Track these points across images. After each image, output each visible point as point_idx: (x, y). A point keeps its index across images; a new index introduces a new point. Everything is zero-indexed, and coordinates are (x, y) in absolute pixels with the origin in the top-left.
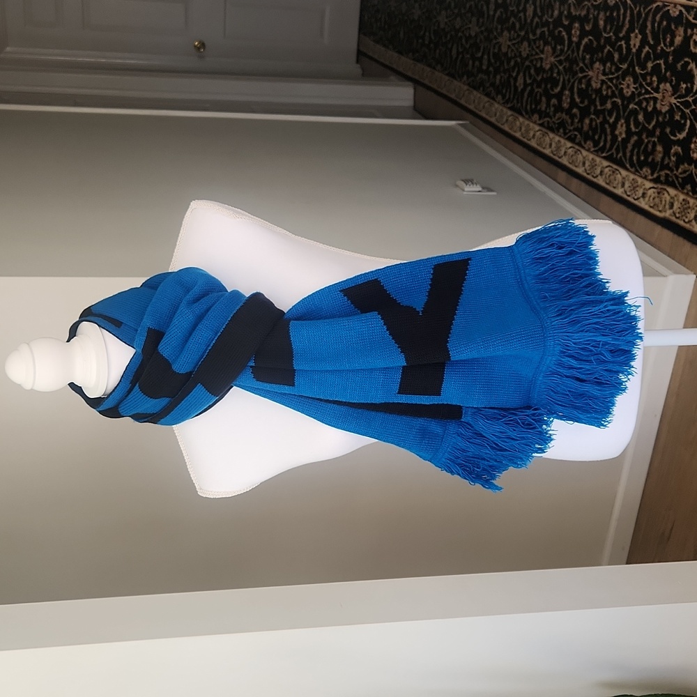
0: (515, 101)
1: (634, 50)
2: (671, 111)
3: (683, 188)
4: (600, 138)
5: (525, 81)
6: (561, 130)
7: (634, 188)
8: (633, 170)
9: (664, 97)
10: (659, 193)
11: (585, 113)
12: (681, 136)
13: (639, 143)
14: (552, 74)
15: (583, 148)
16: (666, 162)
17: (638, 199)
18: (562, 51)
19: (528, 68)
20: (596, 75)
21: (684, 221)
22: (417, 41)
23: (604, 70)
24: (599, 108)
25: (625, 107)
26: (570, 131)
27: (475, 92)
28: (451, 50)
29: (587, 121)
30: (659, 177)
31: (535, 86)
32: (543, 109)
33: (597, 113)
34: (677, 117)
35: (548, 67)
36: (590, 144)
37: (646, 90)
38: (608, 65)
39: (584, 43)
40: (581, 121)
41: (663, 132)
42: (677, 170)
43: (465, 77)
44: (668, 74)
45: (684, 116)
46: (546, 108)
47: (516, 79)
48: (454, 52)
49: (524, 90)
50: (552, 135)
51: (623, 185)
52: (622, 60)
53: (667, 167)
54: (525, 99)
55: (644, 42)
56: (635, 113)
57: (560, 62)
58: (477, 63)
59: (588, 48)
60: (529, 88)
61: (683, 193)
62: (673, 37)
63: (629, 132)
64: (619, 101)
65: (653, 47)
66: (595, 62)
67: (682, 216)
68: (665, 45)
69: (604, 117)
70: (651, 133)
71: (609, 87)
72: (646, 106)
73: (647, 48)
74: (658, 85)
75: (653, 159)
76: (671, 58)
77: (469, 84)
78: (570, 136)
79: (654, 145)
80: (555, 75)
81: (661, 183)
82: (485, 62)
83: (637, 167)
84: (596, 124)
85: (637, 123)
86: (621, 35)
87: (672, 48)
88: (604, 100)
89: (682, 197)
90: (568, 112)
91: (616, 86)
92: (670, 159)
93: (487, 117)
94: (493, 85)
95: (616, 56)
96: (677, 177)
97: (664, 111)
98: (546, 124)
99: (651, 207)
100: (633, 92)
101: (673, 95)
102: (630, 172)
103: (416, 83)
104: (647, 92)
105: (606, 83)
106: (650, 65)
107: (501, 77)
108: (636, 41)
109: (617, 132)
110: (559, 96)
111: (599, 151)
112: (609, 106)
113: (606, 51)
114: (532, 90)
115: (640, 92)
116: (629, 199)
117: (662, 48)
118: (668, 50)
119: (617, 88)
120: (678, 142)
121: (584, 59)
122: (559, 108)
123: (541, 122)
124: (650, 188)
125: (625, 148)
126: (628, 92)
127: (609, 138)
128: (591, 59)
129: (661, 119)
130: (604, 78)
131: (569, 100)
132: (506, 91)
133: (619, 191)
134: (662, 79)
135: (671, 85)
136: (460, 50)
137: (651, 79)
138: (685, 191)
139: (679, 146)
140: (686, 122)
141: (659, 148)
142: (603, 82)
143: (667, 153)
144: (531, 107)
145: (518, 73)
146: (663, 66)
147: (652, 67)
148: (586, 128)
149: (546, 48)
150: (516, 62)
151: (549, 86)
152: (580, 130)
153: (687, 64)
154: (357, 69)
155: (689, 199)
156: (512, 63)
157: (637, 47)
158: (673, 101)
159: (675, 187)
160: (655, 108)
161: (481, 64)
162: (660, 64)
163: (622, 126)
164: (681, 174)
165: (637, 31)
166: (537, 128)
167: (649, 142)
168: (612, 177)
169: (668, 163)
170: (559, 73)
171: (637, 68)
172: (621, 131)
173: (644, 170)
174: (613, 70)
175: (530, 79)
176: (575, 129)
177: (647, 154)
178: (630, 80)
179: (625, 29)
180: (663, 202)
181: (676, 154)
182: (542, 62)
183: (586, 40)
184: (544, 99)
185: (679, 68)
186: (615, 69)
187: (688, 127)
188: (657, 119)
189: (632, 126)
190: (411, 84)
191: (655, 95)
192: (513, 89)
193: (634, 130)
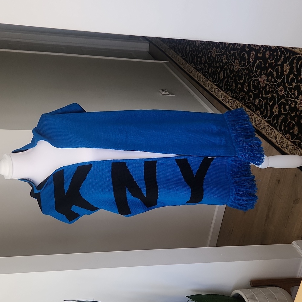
0: (186, 57)
1: (227, 45)
2: (238, 71)
3: (241, 102)
4: (214, 77)
5: (189, 49)
6: (201, 71)
7: (225, 98)
8: (225, 91)
9: (236, 65)
10: (233, 102)
11: (210, 66)
12: (242, 81)
13: (227, 81)
14: (199, 48)
15: (209, 80)
16: (236, 90)
17: (226, 103)
19: (191, 44)
20: (214, 52)
23: (217, 51)
24: (214, 65)
25: (223, 67)
26: (204, 72)
27: (171, 50)
29: (210, 69)
30: (234, 95)
31: (193, 52)
32: (195, 61)
33: (214, 67)
34: (240, 74)
35: (198, 45)
36: (211, 79)
37: (231, 61)
38: (218, 49)
40: (208, 69)
41: (235, 79)
42: (240, 94)
43: (168, 43)
44: (238, 57)
45: (242, 74)
46: (196, 62)
47: (186, 48)
49: (189, 53)
50: (198, 73)
51: (221, 97)
52: (223, 48)
54: (189, 57)
56: (226, 69)
57: (202, 44)
60: (191, 52)
61: (241, 103)
63: (224, 76)
64: (221, 64)
66: (214, 47)
69: (216, 69)
70: (231, 79)
71: (218, 58)
72: (230, 68)
73: (231, 45)
74: (234, 60)
75: (232, 88)
76: (239, 51)
77: (169, 46)
78: (204, 74)
79: (232, 83)
80: (200, 49)
81: (234, 98)
83: (226, 90)
84: (213, 71)
85: (227, 74)
87: (240, 47)
88: (216, 62)
89: (241, 105)
90: (204, 64)
92: (237, 89)
93: (175, 61)
95: (221, 46)
96: (239, 97)
97: (236, 70)
98: (196, 68)
99: (230, 107)
100: (226, 61)
101: (239, 65)
102: (224, 92)
105: (217, 56)
106: (232, 52)
107: (181, 46)
109: (220, 76)
110: (201, 58)
111: (214, 82)
112: (218, 65)
115: (229, 62)
116: (223, 102)
117: (236, 47)
118: (238, 48)
119: (221, 59)
120: (240, 84)
121: (210, 45)
122: (201, 62)
123: (194, 67)
124: (231, 99)
125: (223, 82)
126: (224, 61)
127: (217, 77)
129: (235, 74)
130: (217, 54)
131: (204, 60)
132: (183, 52)
133: (220, 99)
134: (236, 59)
135: (239, 61)
138: (242, 102)
139: (240, 85)
140: (243, 76)
141: (234, 85)
143: (236, 87)
144: (191, 60)
146: (236, 54)
148: (210, 72)
151: (198, 53)
152: (208, 72)
153: (244, 54)
155: (243, 106)
158: (239, 67)
159: (239, 101)
160: (233, 69)
162: (235, 52)
163: (222, 74)
164: (241, 96)
166: (193, 69)
167: (231, 81)
168: (218, 93)
169: (237, 91)
171: (228, 52)
172: (221, 75)
173: (229, 92)
175: (191, 49)
176: (206, 72)
177: (230, 86)
178: (225, 56)
180: (235, 106)
181: (239, 88)
182: (196, 43)
184: (196, 58)
185: (242, 55)
186: (221, 51)
187: (244, 78)
188: (234, 73)
189: (225, 74)
190: (148, 42)
191: (233, 64)
192: (185, 51)
193: (226, 76)
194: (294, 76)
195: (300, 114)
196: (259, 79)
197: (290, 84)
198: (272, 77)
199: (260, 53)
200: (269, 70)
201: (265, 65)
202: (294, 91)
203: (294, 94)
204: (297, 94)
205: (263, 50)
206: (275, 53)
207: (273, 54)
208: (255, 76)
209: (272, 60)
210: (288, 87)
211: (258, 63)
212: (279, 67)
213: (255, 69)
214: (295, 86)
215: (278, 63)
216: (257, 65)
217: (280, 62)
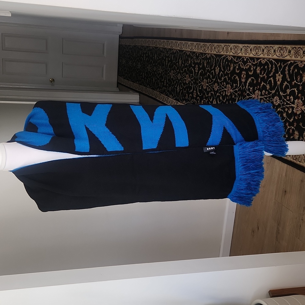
0: (177, 96)
1: (217, 73)
2: (231, 95)
5: (180, 88)
9: (228, 90)
11: (202, 98)
14: (189, 85)
18: (192, 76)
19: (181, 83)
20: (205, 84)
22: (140, 77)
23: (207, 82)
24: (206, 96)
25: (215, 95)
27: (162, 95)
28: (153, 79)
29: (202, 101)
32: (187, 98)
33: (206, 98)
34: (233, 97)
35: (188, 82)
37: (222, 87)
38: (209, 79)
39: (200, 72)
43: (158, 89)
44: (229, 81)
45: (235, 96)
47: (176, 88)
48: (154, 80)
49: (179, 92)
52: (213, 78)
54: (180, 95)
55: (220, 70)
56: (219, 96)
57: (192, 80)
58: (162, 83)
59: (201, 74)
60: (181, 91)
62: (230, 67)
64: (213, 92)
65: (223, 72)
68: (227, 71)
69: (209, 99)
71: (209, 88)
72: (223, 94)
73: (221, 72)
74: (226, 86)
76: (230, 75)
77: (160, 92)
82: (165, 83)
84: (206, 102)
85: (220, 101)
86: (212, 68)
88: (208, 93)
90: (196, 98)
91: (212, 87)
94: (168, 91)
95: (211, 76)
97: (228, 95)
100: (218, 89)
101: (231, 89)
103: (140, 93)
104: (223, 88)
105: (208, 86)
106: (223, 78)
107: (171, 88)
108: (217, 70)
110: (192, 93)
112: (210, 95)
113: (207, 74)
114: (183, 91)
115: (220, 88)
117: (226, 72)
118: (229, 72)
119: (212, 88)
121: (200, 78)
122: (192, 98)
123: (186, 103)
126: (216, 89)
128: (203, 78)
129: (228, 98)
130: (207, 85)
131: (196, 94)
132: (173, 93)
134: (227, 83)
135: (230, 85)
136: (156, 79)
137: (223, 83)
140: (236, 98)
142: (207, 86)
144: (182, 98)
145: (177, 86)
146: (227, 78)
149: (187, 76)
150: (176, 81)
151: (188, 90)
153: (235, 77)
154: (117, 90)
156: (175, 82)
157: (218, 72)
158: (232, 91)
160: (225, 94)
161: (164, 84)
163: (215, 102)
165: (217, 66)
170: (192, 84)
171: (218, 80)
174: (210, 81)
175: (182, 87)
178: (216, 84)
179: (213, 66)
182: (185, 81)
183: (200, 71)
184: (187, 95)
185: (233, 78)
186: (211, 81)
187: (237, 100)
188: (227, 98)
189: (218, 101)
190: (138, 93)
191: (225, 89)
192: (175, 92)
193: (219, 103)
194: (287, 83)
195: (298, 118)
196: (253, 96)
197: (285, 92)
198: (266, 90)
199: (251, 71)
200: (262, 84)
201: (257, 80)
202: (289, 98)
203: (290, 100)
204: (293, 100)
205: (254, 67)
206: (266, 67)
207: (264, 68)
208: (248, 95)
209: (263, 74)
210: (283, 95)
211: (250, 81)
212: (272, 79)
213: (248, 88)
214: (290, 92)
215: (270, 75)
216: (249, 83)
217: (272, 73)
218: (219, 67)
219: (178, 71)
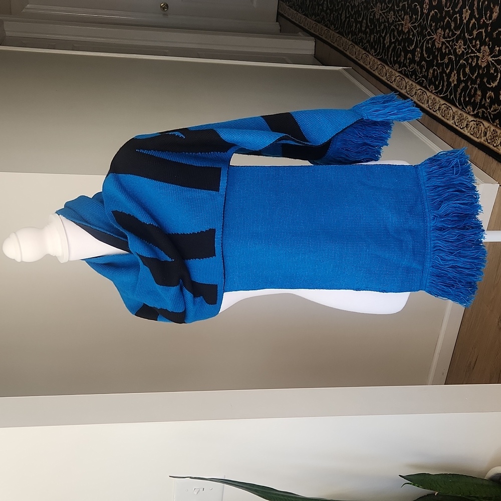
0: (383, 54)
1: (465, 21)
2: (488, 66)
3: (494, 122)
4: (439, 83)
5: (390, 40)
6: (414, 77)
7: (461, 120)
8: (461, 107)
9: (484, 56)
10: (477, 125)
11: (430, 65)
12: (494, 85)
13: (465, 89)
14: (409, 36)
15: (428, 90)
16: (483, 103)
17: (463, 128)
18: (416, 19)
19: (393, 30)
20: (439, 38)
21: (493, 145)
22: (318, 8)
23: (444, 34)
24: (440, 62)
25: (457, 62)
26: (420, 77)
27: (356, 47)
28: (341, 15)
29: (431, 71)
30: (478, 113)
31: (397, 44)
32: (402, 61)
33: (438, 65)
34: (492, 71)
35: (407, 30)
36: (432, 87)
37: (472, 50)
38: (447, 31)
39: (431, 14)
40: (427, 70)
41: (482, 81)
42: (490, 109)
43: (350, 36)
44: (487, 39)
45: (496, 70)
46: (404, 60)
47: (384, 39)
48: (343, 16)
49: (389, 47)
50: (407, 80)
51: (454, 118)
52: (456, 28)
53: (484, 106)
54: (390, 52)
55: (472, 16)
56: (464, 66)
57: (415, 27)
58: (359, 25)
59: (434, 18)
60: (393, 45)
61: (493, 125)
62: (492, 13)
63: (459, 80)
64: (453, 57)
65: (478, 20)
66: (438, 29)
67: (492, 142)
68: (486, 18)
69: (443, 69)
70: (474, 82)
71: (447, 47)
72: (472, 62)
73: (474, 20)
74: (480, 47)
75: (474, 100)
76: (489, 28)
77: (352, 41)
78: (420, 80)
79: (476, 90)
80: (411, 36)
81: (479, 117)
82: (364, 25)
83: (463, 105)
84: (437, 73)
85: (465, 74)
86: (457, 10)
87: (491, 21)
88: (443, 56)
89: (493, 128)
90: (419, 64)
91: (452, 46)
92: (486, 100)
93: (364, 65)
94: (368, 42)
95: (453, 25)
96: (490, 114)
97: (483, 66)
98: (403, 72)
99: (471, 134)
100: (463, 51)
101: (490, 55)
102: (459, 108)
103: (317, 38)
104: (473, 52)
105: (445, 44)
106: (475, 32)
107: (374, 36)
108: (466, 15)
109: (451, 80)
110: (413, 52)
111: (438, 93)
112: (446, 60)
113: (446, 21)
114: (395, 47)
115: (468, 51)
116: (457, 128)
117: (484, 21)
118: (488, 22)
119: (452, 48)
120: (492, 89)
121: (431, 25)
122: (412, 61)
123: (400, 70)
124: (472, 121)
125: (456, 91)
126: (459, 51)
127: (446, 83)
128: (436, 25)
129: (481, 72)
130: (444, 40)
131: (419, 55)
132: (377, 47)
133: (451, 122)
134: (483, 43)
135: (489, 48)
136: (348, 15)
137: (475, 42)
138: (495, 124)
139: (492, 91)
140: (498, 74)
141: (479, 93)
142: (443, 43)
143: (484, 96)
144: (394, 59)
145: (386, 34)
146: (484, 34)
147: (476, 34)
148: (430, 76)
149: (405, 17)
150: (385, 25)
151: (407, 44)
152: (426, 77)
154: (276, 26)
155: (497, 130)
156: (382, 27)
157: (467, 19)
158: (490, 59)
159: (488, 121)
160: (477, 63)
161: (361, 26)
162: (482, 32)
163: (454, 75)
164: (492, 111)
165: (467, 7)
166: (398, 74)
167: (472, 88)
168: (446, 112)
169: (485, 104)
170: (413, 35)
171: (466, 34)
172: (454, 79)
173: (468, 108)
174: (450, 35)
175: (394, 39)
176: (423, 77)
177: (470, 97)
178: (461, 42)
179: (459, 6)
180: (480, 131)
181: (490, 97)
182: (402, 27)
183: (433, 12)
184: (402, 53)
185: (495, 36)
186: (452, 35)
187: (499, 78)
188: (479, 71)
189: (461, 76)
190: (313, 38)
191: (478, 54)
192: (382, 45)
193: (462, 79)
218: (471, 8)
219: (390, 5)
